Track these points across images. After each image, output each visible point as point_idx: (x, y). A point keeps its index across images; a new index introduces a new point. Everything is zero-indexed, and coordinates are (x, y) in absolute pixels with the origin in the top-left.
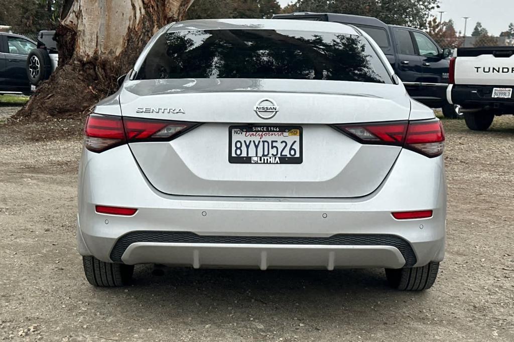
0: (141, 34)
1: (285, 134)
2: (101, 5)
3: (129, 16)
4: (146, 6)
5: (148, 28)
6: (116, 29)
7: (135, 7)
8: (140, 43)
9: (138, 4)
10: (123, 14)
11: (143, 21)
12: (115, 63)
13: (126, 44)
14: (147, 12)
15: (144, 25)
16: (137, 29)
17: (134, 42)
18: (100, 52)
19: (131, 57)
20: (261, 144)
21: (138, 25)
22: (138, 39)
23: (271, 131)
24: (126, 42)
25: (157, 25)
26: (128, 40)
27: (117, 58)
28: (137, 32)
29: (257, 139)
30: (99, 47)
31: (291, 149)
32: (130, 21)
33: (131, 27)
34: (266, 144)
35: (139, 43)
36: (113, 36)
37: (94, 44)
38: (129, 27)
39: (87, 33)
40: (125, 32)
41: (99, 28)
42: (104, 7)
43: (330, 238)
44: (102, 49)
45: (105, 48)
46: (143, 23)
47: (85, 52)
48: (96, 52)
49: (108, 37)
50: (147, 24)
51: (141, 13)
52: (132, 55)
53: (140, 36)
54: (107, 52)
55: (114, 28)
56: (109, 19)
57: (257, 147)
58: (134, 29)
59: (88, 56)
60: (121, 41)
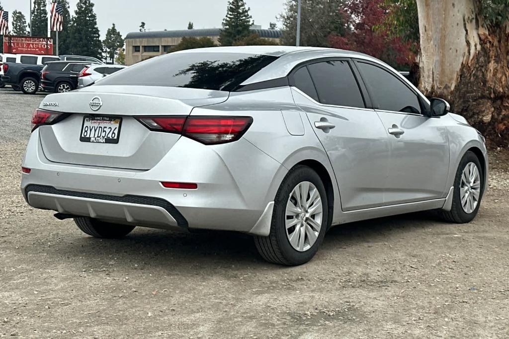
0: (474, 69)
1: (112, 122)
2: (435, 44)
3: (462, 52)
4: (482, 42)
5: (483, 63)
6: (450, 65)
7: (469, 43)
8: (472, 78)
9: (474, 40)
10: (457, 51)
11: (477, 56)
12: (449, 97)
13: (459, 79)
14: (483, 48)
15: (478, 60)
16: (470, 65)
17: (466, 77)
18: (436, 87)
19: (462, 91)
20: (98, 128)
21: (472, 60)
22: (470, 74)
23: (105, 120)
24: (459, 77)
25: (494, 60)
26: (461, 76)
27: (452, 93)
28: (469, 67)
29: (96, 125)
30: (435, 82)
31: (113, 133)
32: (464, 58)
33: (464, 63)
34: (101, 129)
35: (470, 78)
36: (447, 71)
37: (431, 80)
38: (462, 63)
39: (426, 70)
40: (458, 67)
41: (434, 64)
42: (438, 45)
43: (123, 197)
44: (438, 85)
45: (441, 83)
46: (477, 58)
47: (425, 87)
48: (433, 88)
49: (443, 72)
50: (482, 59)
51: (476, 49)
52: (464, 89)
53: (473, 71)
54: (442, 87)
55: (448, 65)
56: (443, 56)
57: (95, 131)
58: (467, 64)
59: (427, 90)
60: (455, 76)
